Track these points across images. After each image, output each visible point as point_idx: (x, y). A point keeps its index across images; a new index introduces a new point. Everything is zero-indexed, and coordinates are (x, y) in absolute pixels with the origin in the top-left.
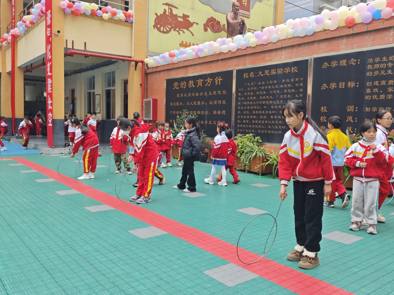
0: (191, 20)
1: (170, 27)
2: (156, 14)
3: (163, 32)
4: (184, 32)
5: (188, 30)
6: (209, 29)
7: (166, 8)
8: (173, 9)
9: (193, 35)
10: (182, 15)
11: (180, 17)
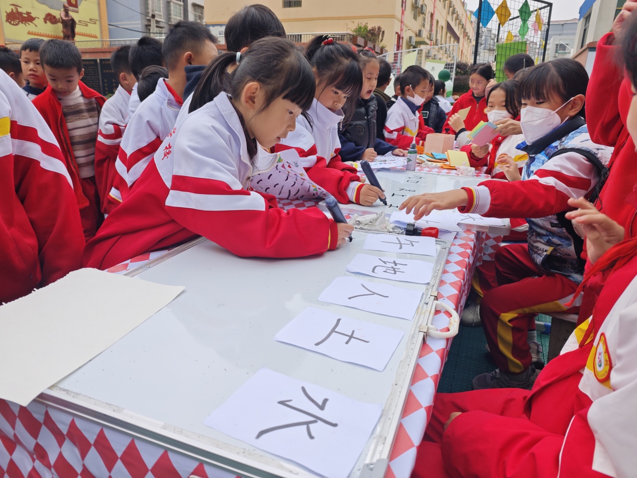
0: (33, 15)
1: (18, 21)
2: (6, 12)
3: (14, 25)
4: (29, 24)
5: (32, 22)
6: (48, 22)
7: (13, 7)
8: (18, 8)
9: (36, 26)
10: (25, 12)
11: (24, 14)
